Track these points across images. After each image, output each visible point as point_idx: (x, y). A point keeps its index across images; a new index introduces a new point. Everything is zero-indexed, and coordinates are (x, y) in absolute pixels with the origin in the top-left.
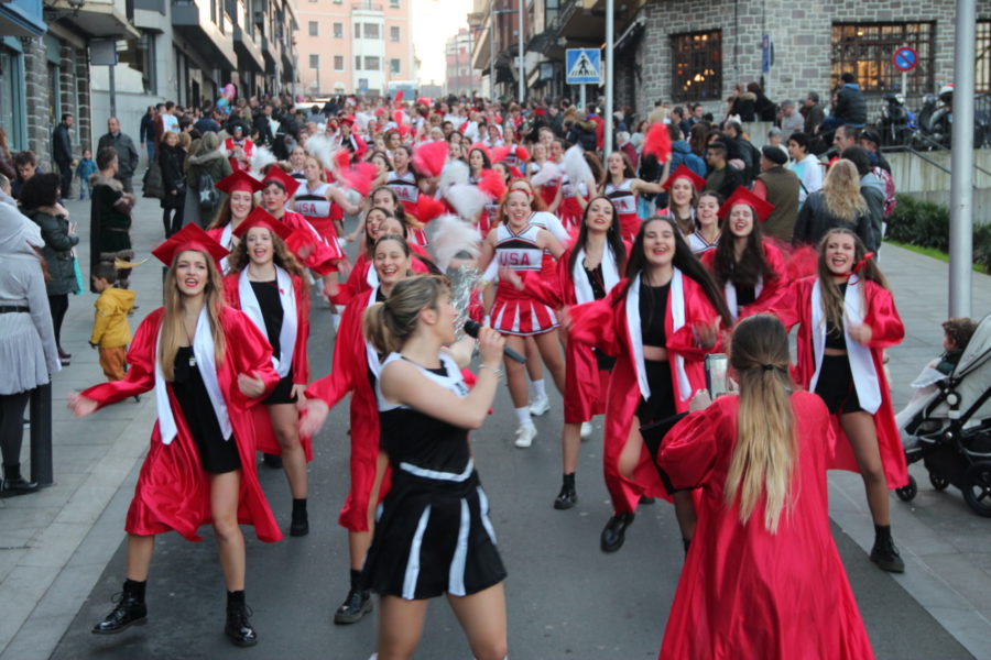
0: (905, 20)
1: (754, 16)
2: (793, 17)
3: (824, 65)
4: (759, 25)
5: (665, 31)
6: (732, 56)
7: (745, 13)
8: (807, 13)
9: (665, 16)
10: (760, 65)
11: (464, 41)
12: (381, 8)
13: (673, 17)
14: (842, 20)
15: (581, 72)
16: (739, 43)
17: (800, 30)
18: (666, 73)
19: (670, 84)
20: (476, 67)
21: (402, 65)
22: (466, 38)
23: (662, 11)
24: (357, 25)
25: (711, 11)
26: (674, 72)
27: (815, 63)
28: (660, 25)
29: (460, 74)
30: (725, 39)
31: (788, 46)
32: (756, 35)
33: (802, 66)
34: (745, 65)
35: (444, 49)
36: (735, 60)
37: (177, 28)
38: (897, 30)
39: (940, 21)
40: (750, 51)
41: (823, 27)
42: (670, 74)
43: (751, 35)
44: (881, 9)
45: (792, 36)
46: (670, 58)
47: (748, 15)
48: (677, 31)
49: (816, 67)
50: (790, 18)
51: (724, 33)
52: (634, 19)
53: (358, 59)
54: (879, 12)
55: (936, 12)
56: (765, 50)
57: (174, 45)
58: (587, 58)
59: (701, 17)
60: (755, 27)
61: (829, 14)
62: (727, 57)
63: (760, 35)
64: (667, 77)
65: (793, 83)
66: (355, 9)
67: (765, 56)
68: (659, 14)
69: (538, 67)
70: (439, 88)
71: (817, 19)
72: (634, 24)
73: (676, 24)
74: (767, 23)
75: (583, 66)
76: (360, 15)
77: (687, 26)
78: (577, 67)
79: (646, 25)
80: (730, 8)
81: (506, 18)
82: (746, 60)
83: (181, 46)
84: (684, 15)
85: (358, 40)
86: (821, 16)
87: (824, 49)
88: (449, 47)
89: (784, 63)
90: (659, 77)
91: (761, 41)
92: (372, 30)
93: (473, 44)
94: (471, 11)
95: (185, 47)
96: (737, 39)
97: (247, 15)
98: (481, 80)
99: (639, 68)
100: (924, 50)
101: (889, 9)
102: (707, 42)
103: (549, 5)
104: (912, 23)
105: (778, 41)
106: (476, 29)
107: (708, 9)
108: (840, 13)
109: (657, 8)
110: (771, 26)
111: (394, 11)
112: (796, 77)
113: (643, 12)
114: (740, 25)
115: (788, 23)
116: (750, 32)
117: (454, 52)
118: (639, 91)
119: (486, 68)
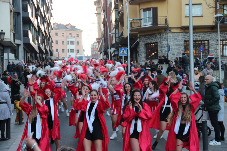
0: (202, 40)
1: (165, 39)
2: (175, 39)
3: (182, 51)
4: (166, 41)
5: (144, 43)
6: (160, 49)
7: (163, 39)
8: (178, 39)
9: (144, 39)
10: (167, 51)
11: (95, 45)
12: (74, 37)
13: (146, 40)
14: (186, 40)
15: (123, 53)
16: (162, 46)
17: (176, 42)
18: (144, 53)
19: (146, 55)
20: (99, 51)
21: (80, 51)
22: (96, 44)
23: (143, 38)
24: (68, 41)
25: (155, 38)
26: (146, 52)
27: (180, 50)
28: (143, 41)
29: (95, 53)
30: (159, 45)
31: (174, 46)
32: (166, 44)
33: (177, 51)
34: (163, 51)
35: (91, 47)
36: (161, 50)
37: (24, 44)
38: (200, 42)
39: (210, 40)
40: (164, 47)
41: (182, 42)
42: (146, 53)
43: (165, 44)
44: (196, 37)
45: (175, 44)
46: (145, 49)
47: (164, 39)
48: (147, 43)
49: (181, 51)
50: (174, 40)
51: (158, 43)
52: (136, 40)
53: (68, 50)
54: (195, 38)
55: (209, 38)
56: (168, 47)
57: (23, 48)
58: (124, 50)
59: (152, 39)
60: (165, 42)
61: (183, 39)
62: (159, 49)
63: (167, 44)
64: (145, 54)
65: (175, 55)
66: (68, 37)
67: (168, 49)
68: (142, 39)
69: (114, 51)
70: (89, 57)
71: (180, 40)
72: (136, 41)
73: (146, 41)
74: (168, 41)
75: (123, 52)
76: (69, 39)
77: (149, 42)
78: (122, 52)
79: (139, 41)
80: (159, 37)
81: (106, 40)
82: (163, 50)
83: (25, 48)
84: (148, 39)
85: (68, 45)
86: (181, 39)
87: (182, 47)
88: (92, 47)
89: (173, 50)
90: (143, 54)
91: (167, 45)
92: (72, 42)
93: (98, 46)
94: (97, 38)
95: (26, 48)
96: (161, 45)
97: (41, 40)
98: (100, 55)
99: (138, 51)
100: (207, 47)
101: (197, 37)
102: (154, 45)
103: (116, 36)
104: (203, 41)
105: (171, 45)
106: (99, 42)
107: (154, 38)
108: (186, 38)
109: (142, 37)
110: (169, 42)
111: (77, 37)
112: (176, 53)
113: (139, 38)
114: (162, 41)
115: (173, 41)
116: (164, 43)
117: (93, 48)
118: (138, 57)
119: (101, 52)
